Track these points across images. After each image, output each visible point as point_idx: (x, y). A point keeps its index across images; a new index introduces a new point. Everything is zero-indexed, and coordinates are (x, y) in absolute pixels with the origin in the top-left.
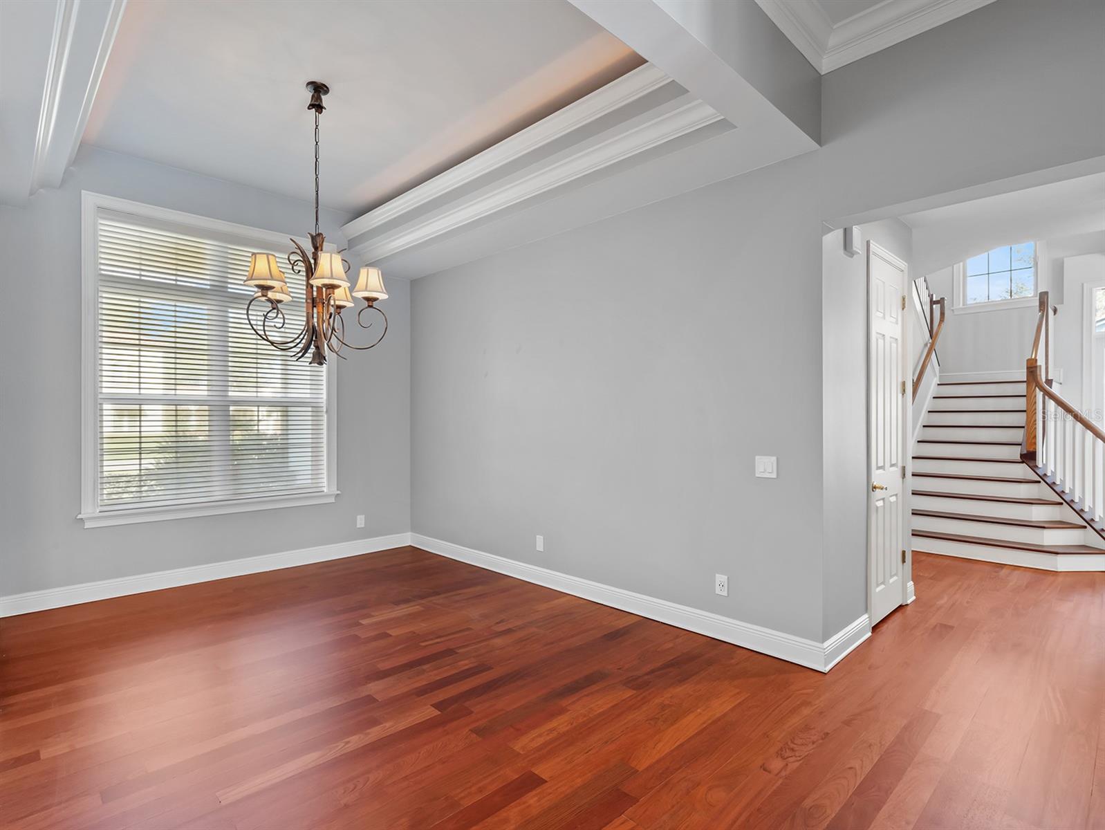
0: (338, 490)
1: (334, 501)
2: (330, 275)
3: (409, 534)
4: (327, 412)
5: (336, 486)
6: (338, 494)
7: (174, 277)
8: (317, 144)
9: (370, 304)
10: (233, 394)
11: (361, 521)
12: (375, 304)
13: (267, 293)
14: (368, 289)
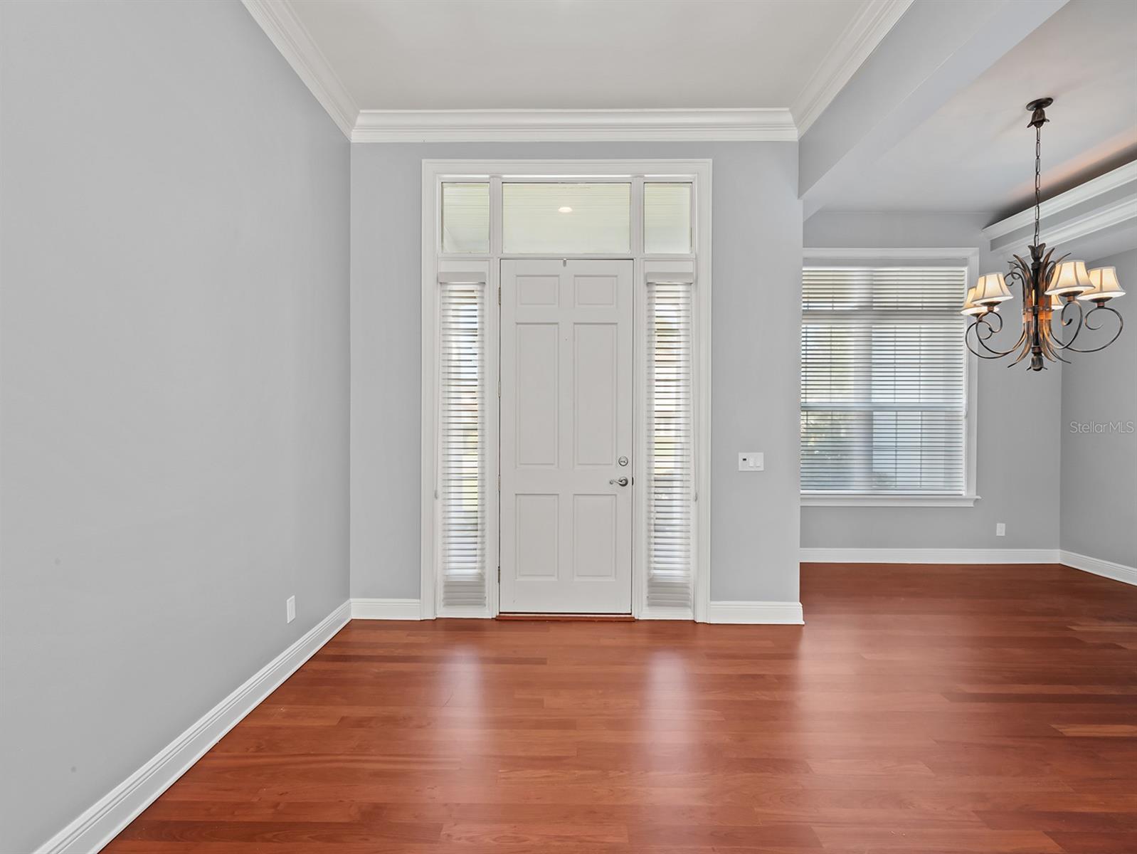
0: (977, 495)
1: (972, 506)
2: (1076, 284)
3: (1059, 550)
4: (966, 417)
5: (975, 490)
6: (977, 499)
7: (831, 304)
8: (1038, 158)
9: (1101, 305)
10: (878, 399)
11: (1001, 530)
12: (1107, 304)
13: (993, 308)
14: (1104, 290)
